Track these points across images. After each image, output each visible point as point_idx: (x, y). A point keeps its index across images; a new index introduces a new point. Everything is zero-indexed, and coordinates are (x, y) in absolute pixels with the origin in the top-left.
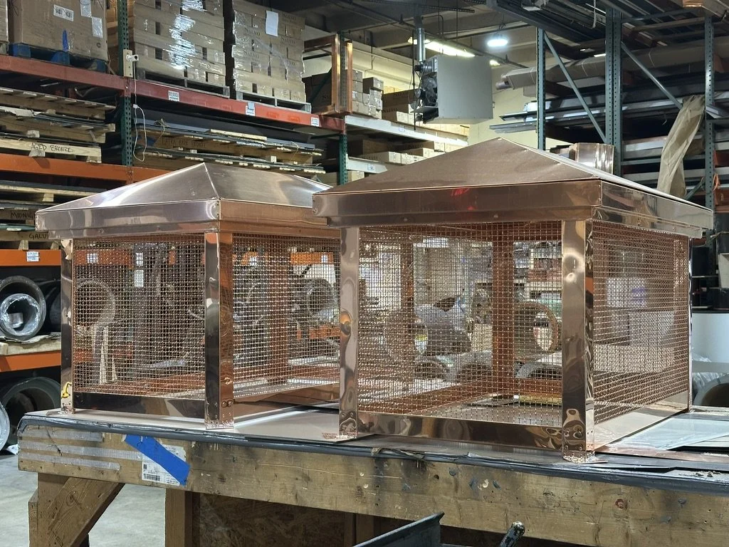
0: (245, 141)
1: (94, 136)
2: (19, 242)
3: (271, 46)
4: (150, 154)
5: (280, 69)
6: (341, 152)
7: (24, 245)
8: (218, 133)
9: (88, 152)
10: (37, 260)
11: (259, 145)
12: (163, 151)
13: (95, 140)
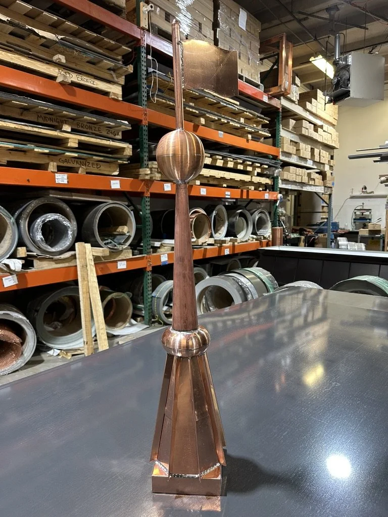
0: (226, 103)
1: (114, 76)
2: (48, 164)
3: (241, 36)
4: (160, 100)
5: (246, 56)
6: (277, 124)
7: (52, 166)
8: (208, 93)
9: (111, 88)
10: (66, 182)
11: (234, 108)
12: (170, 99)
13: (116, 80)
